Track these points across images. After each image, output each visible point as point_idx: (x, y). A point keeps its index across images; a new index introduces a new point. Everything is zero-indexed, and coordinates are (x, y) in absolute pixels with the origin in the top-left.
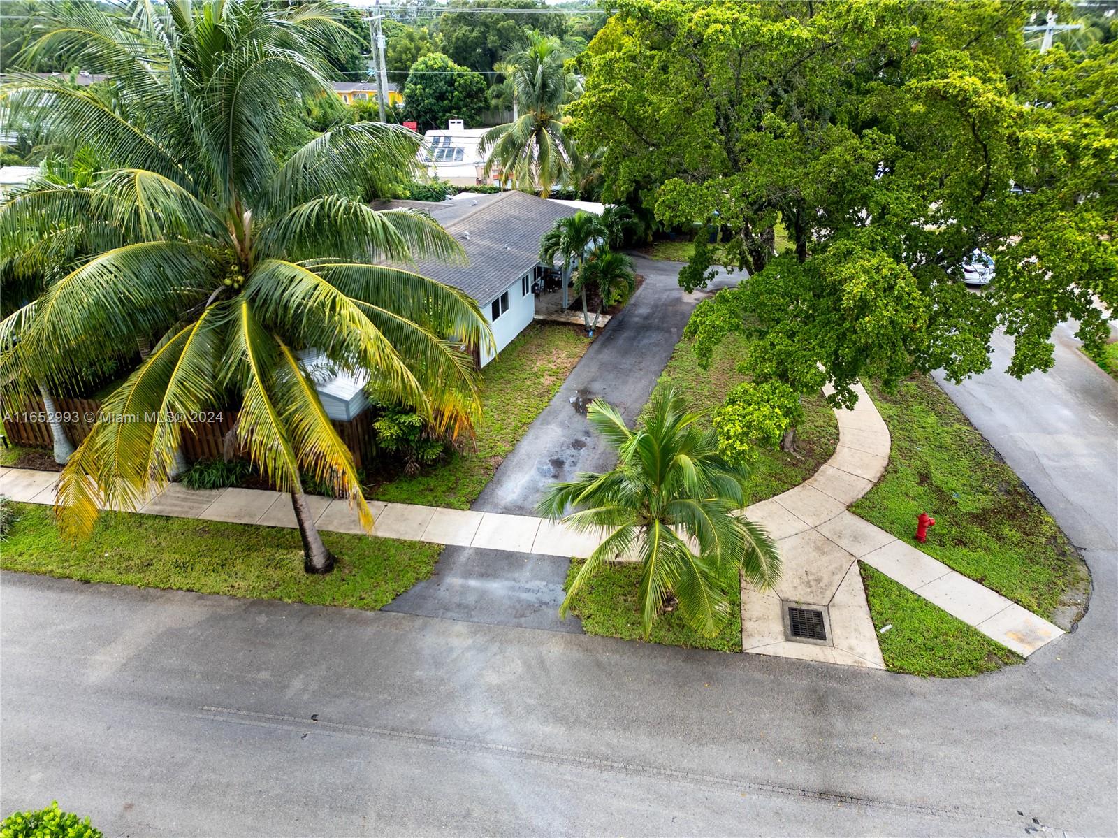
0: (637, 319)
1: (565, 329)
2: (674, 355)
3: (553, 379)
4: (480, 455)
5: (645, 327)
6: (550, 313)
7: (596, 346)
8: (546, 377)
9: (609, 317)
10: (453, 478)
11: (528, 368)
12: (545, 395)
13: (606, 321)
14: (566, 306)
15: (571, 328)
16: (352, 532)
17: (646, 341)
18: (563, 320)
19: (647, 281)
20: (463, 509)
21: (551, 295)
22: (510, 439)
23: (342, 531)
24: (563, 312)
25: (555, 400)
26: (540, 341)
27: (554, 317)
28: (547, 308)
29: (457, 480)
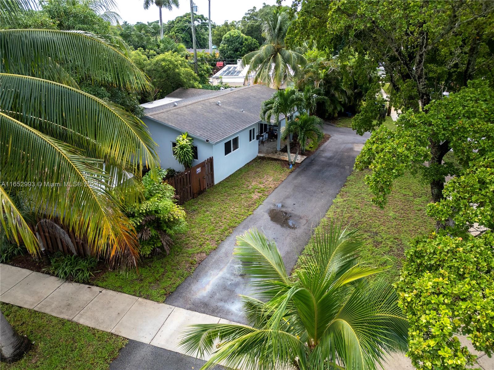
0: (323, 159)
1: (275, 163)
2: (346, 184)
3: (260, 195)
4: (190, 250)
5: (328, 164)
6: (268, 153)
7: (293, 175)
8: (256, 193)
9: (305, 157)
10: (162, 270)
11: (245, 186)
12: (252, 205)
13: (303, 159)
14: (278, 149)
15: (279, 162)
16: (61, 316)
17: (327, 173)
18: (275, 157)
19: (332, 138)
20: (158, 302)
21: (272, 143)
22: (217, 239)
23: (54, 314)
24: (276, 152)
25: (258, 209)
26: (257, 170)
27: (270, 156)
28: (267, 150)
29: (166, 272)
